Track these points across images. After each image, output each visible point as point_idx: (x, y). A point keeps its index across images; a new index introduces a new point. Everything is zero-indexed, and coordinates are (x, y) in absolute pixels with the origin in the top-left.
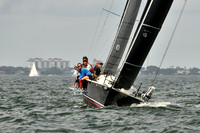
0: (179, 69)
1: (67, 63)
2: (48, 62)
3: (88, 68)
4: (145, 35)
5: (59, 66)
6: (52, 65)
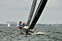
0: (46, 24)
1: (16, 23)
3: (22, 24)
4: (37, 16)
5: (14, 24)
6: (12, 23)
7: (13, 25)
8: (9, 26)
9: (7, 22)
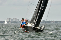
1: (19, 20)
2: (13, 20)
7: (15, 22)
8: (6, 23)
9: (8, 19)
